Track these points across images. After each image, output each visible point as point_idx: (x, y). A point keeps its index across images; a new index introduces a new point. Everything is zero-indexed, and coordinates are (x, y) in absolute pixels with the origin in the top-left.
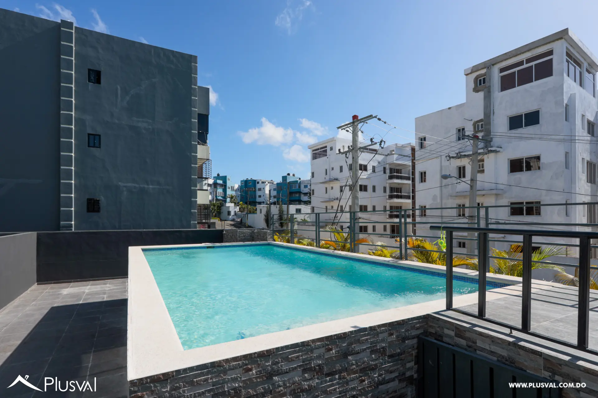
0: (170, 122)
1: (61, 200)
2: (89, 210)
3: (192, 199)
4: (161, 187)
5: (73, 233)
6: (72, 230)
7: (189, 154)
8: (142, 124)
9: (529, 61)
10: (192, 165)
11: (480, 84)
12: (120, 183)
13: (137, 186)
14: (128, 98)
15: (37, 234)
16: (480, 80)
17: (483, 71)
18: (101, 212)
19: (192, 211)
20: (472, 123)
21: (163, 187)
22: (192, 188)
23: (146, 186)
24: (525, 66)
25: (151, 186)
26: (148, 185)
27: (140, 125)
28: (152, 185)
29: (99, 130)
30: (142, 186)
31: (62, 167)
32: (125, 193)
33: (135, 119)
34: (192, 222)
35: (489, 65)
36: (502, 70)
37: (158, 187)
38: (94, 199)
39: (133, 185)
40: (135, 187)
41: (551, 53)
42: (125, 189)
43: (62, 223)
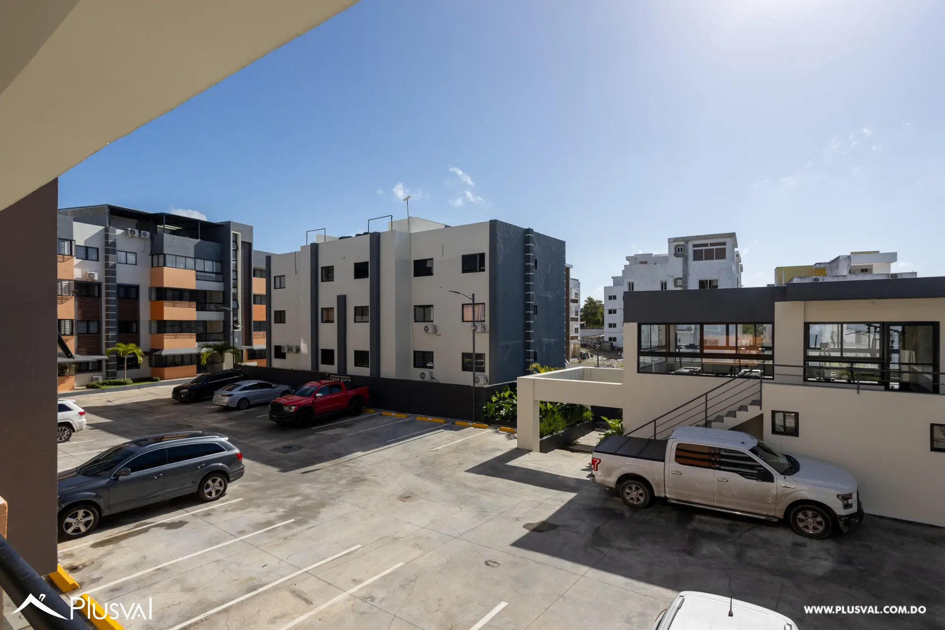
9: (712, 245)
11: (679, 251)
16: (679, 249)
17: (682, 243)
20: (673, 279)
24: (709, 247)
35: (687, 240)
36: (694, 246)
41: (724, 244)
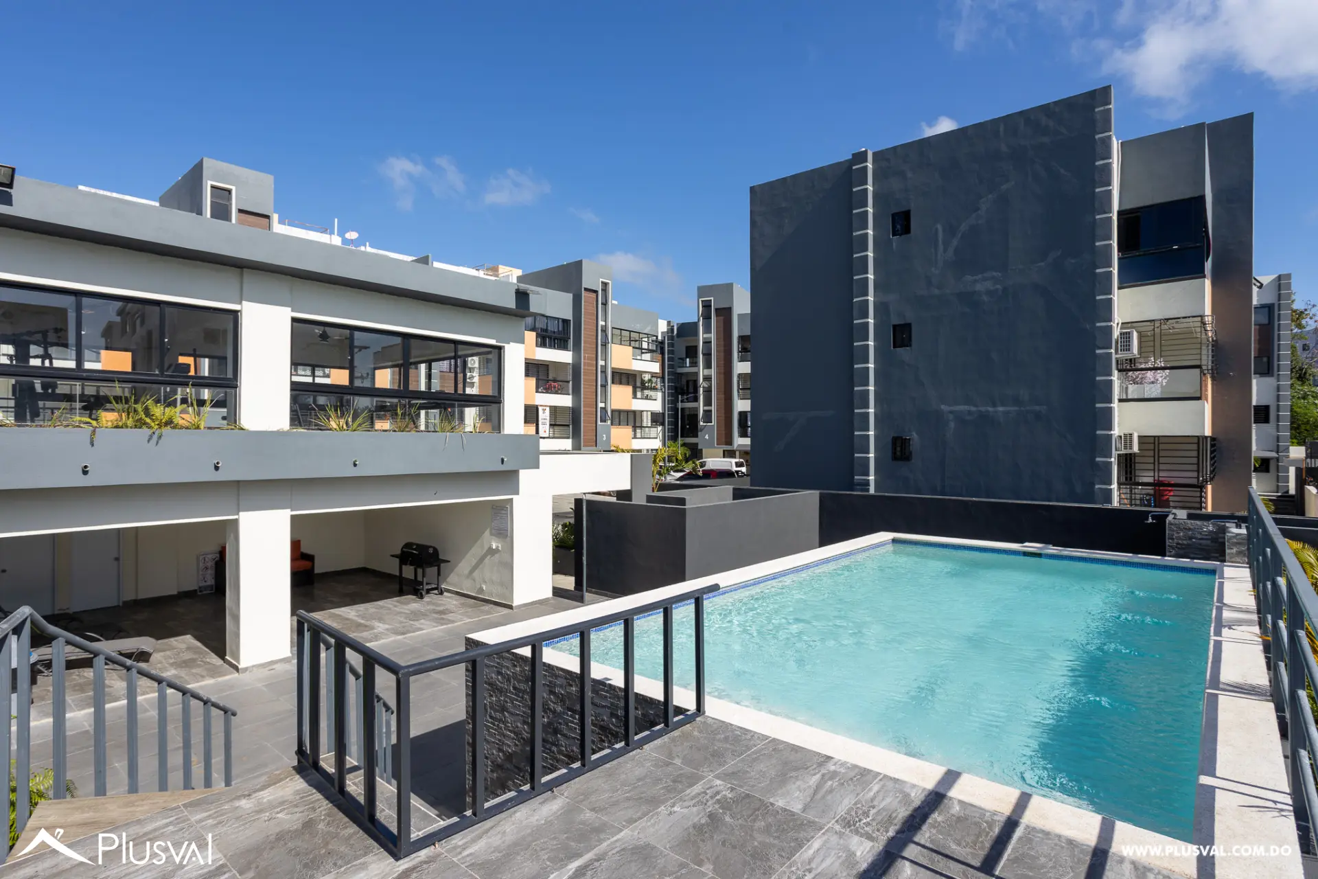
0: (1042, 264)
1: (856, 440)
2: (895, 458)
3: (1098, 432)
4: (1022, 409)
5: (872, 496)
6: (868, 490)
7: (1088, 326)
8: (983, 285)
10: (1098, 351)
12: (943, 407)
13: (973, 409)
14: (955, 242)
15: (820, 493)
18: (913, 461)
19: (1098, 459)
21: (1028, 408)
22: (1098, 405)
23: (990, 409)
25: (1001, 409)
26: (994, 405)
27: (978, 287)
28: (1003, 405)
29: (910, 317)
30: (983, 409)
31: (856, 389)
32: (952, 425)
33: (969, 278)
34: (1097, 486)
37: (1016, 408)
38: (902, 437)
39: (966, 408)
40: (970, 413)
42: (951, 417)
43: (856, 477)
